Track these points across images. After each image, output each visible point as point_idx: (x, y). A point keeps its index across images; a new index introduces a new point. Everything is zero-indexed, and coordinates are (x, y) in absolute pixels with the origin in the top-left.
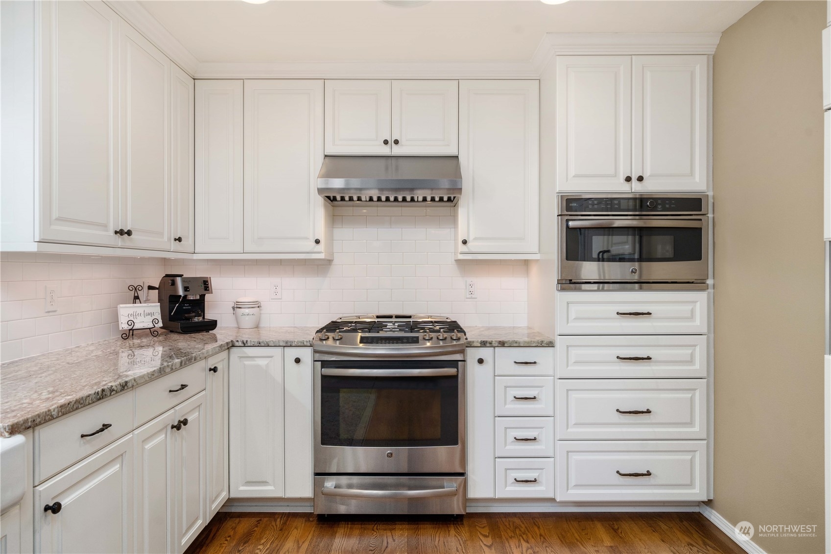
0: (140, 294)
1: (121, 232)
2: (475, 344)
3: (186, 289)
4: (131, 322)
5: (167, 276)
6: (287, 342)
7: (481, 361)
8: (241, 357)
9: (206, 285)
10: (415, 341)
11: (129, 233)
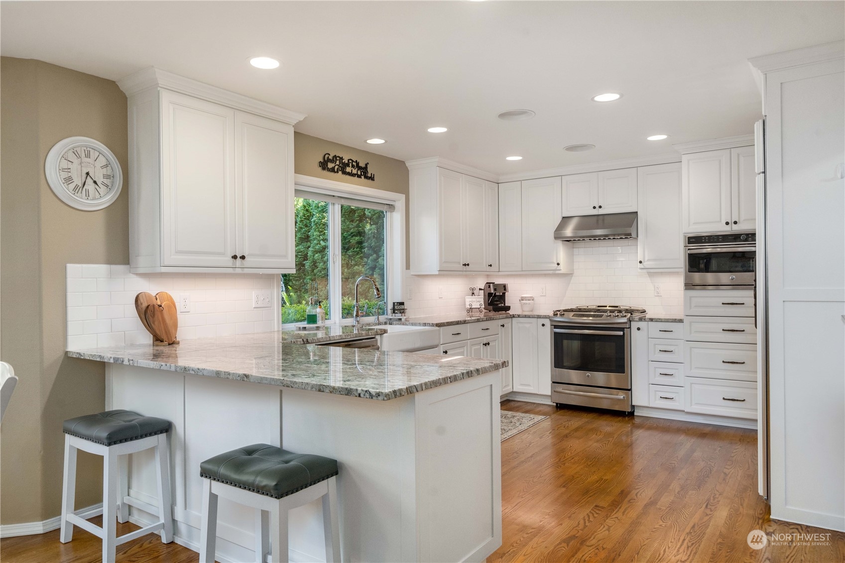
0: (475, 292)
1: (465, 265)
2: (636, 320)
3: (495, 290)
4: (470, 305)
5: (487, 283)
6: (538, 316)
7: (639, 329)
8: (517, 323)
9: (505, 287)
10: (601, 316)
11: (468, 265)
